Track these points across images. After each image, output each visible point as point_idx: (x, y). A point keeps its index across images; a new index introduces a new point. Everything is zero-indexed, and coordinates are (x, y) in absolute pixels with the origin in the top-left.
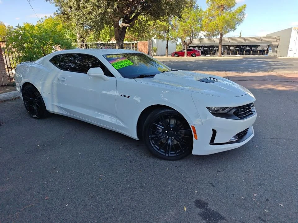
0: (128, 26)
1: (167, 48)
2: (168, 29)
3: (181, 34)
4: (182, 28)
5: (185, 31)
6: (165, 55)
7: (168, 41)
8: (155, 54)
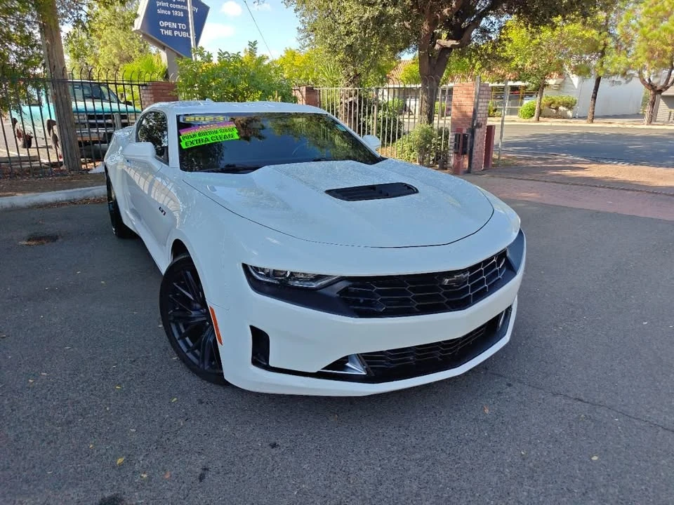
0: (453, 46)
1: (594, 98)
2: (601, 48)
3: (640, 60)
4: (644, 44)
5: (652, 51)
6: (584, 118)
7: (598, 80)
8: (570, 113)
